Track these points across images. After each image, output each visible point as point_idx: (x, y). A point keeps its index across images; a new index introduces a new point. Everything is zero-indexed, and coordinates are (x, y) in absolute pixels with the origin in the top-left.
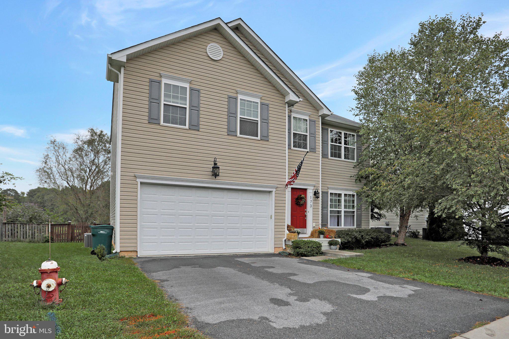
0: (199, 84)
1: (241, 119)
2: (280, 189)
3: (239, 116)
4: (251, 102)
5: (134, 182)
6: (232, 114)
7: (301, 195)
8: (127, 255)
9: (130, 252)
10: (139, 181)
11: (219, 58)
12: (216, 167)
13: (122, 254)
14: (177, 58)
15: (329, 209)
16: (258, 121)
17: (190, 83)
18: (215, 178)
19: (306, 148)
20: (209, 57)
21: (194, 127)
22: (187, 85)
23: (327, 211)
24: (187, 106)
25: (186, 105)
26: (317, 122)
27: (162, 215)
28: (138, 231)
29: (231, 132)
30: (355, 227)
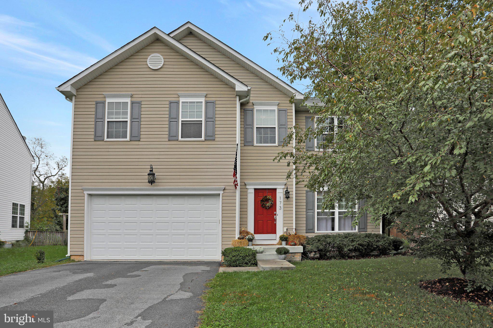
0: (140, 96)
1: (183, 122)
2: (229, 191)
3: (181, 119)
4: (194, 102)
5: (82, 194)
6: (173, 119)
7: (266, 196)
8: (76, 259)
9: (79, 256)
10: (86, 193)
11: (160, 67)
12: (152, 174)
13: (72, 258)
14: (120, 76)
15: (316, 211)
16: (202, 121)
17: (132, 96)
18: (152, 184)
19: (275, 142)
20: (150, 68)
21: (135, 138)
22: (128, 100)
23: (314, 212)
24: (129, 120)
25: (127, 118)
26: (288, 111)
27: (110, 223)
28: (85, 237)
29: (172, 137)
30: (357, 231)
